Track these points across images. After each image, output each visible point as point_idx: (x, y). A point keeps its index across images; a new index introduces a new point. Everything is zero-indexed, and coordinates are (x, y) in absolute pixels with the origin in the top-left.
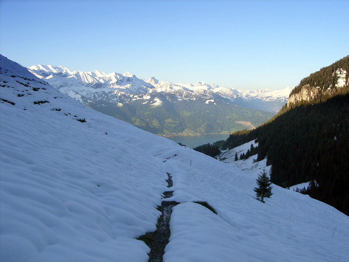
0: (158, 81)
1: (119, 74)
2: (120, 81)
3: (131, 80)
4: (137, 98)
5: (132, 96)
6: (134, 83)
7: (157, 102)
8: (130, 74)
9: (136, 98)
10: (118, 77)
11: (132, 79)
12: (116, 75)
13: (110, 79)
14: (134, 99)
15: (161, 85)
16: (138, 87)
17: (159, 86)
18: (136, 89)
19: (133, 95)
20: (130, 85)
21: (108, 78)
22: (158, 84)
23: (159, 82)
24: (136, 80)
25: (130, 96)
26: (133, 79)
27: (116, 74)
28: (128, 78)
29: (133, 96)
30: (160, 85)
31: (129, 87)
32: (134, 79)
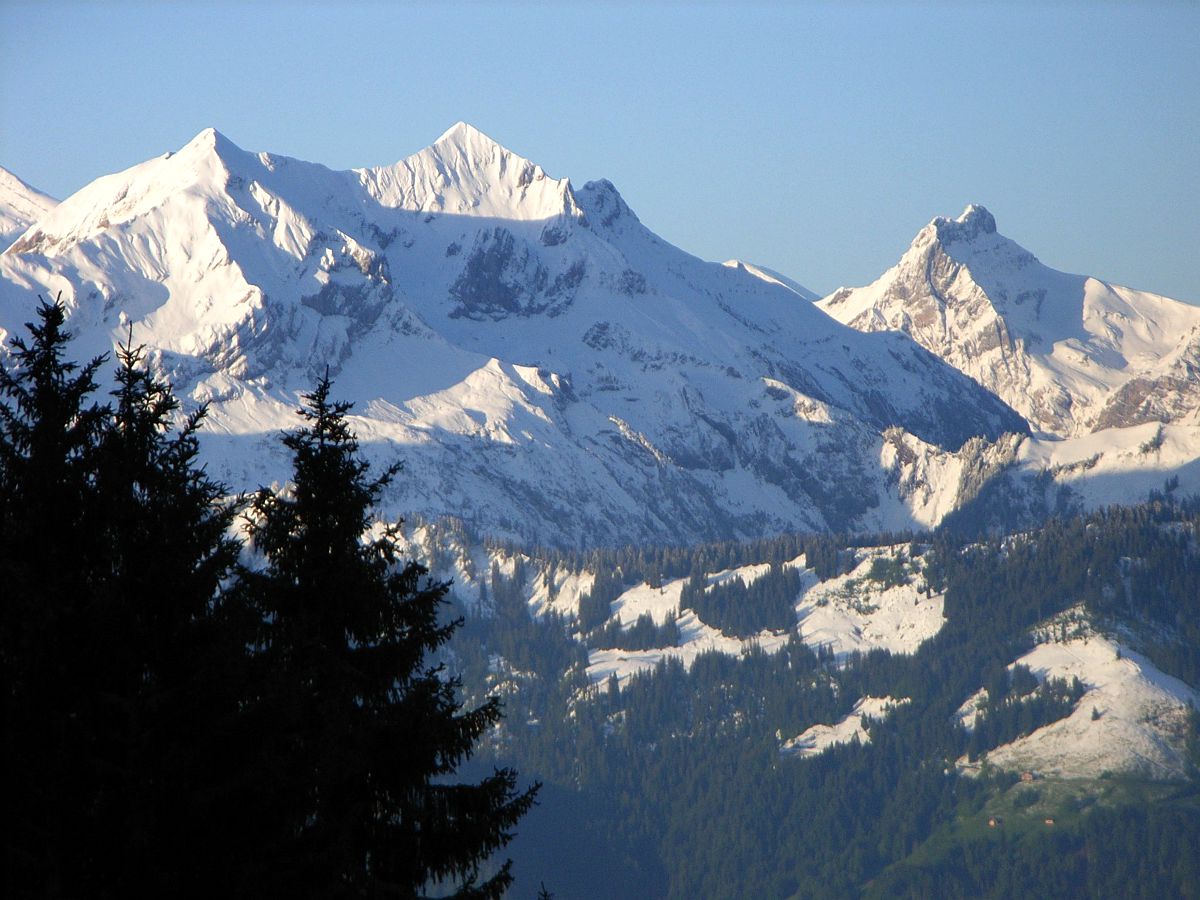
0: (1076, 285)
1: (290, 178)
2: (323, 302)
3: (541, 275)
4: (672, 634)
5: (568, 604)
6: (599, 337)
7: (1086, 707)
8: (516, 165)
9: (645, 634)
10: (280, 237)
11: (558, 262)
12: (237, 185)
13: (117, 270)
14: (619, 666)
15: (1141, 366)
16: (680, 415)
17: (1100, 401)
18: (633, 453)
19: (586, 583)
20: (528, 374)
21: (81, 261)
22: (1065, 353)
23: (1092, 320)
24: (633, 285)
25: (540, 591)
26: (577, 274)
27: (241, 169)
28: (469, 248)
29: (598, 606)
30: (1122, 379)
31: (495, 416)
32: (603, 257)
